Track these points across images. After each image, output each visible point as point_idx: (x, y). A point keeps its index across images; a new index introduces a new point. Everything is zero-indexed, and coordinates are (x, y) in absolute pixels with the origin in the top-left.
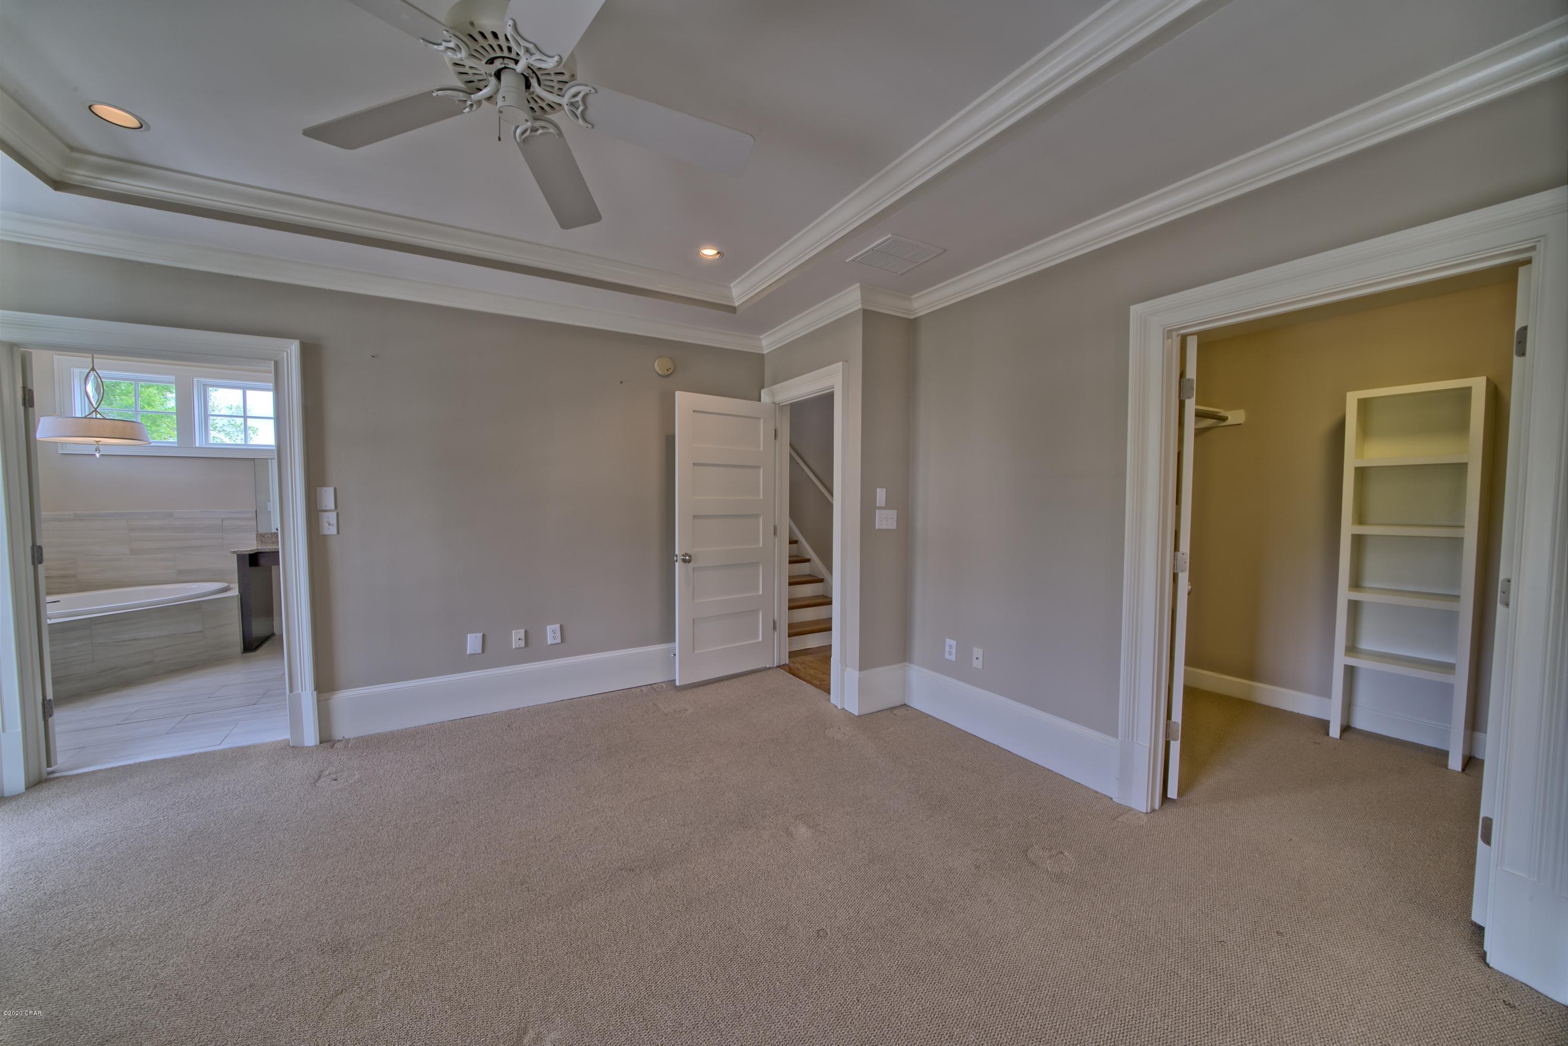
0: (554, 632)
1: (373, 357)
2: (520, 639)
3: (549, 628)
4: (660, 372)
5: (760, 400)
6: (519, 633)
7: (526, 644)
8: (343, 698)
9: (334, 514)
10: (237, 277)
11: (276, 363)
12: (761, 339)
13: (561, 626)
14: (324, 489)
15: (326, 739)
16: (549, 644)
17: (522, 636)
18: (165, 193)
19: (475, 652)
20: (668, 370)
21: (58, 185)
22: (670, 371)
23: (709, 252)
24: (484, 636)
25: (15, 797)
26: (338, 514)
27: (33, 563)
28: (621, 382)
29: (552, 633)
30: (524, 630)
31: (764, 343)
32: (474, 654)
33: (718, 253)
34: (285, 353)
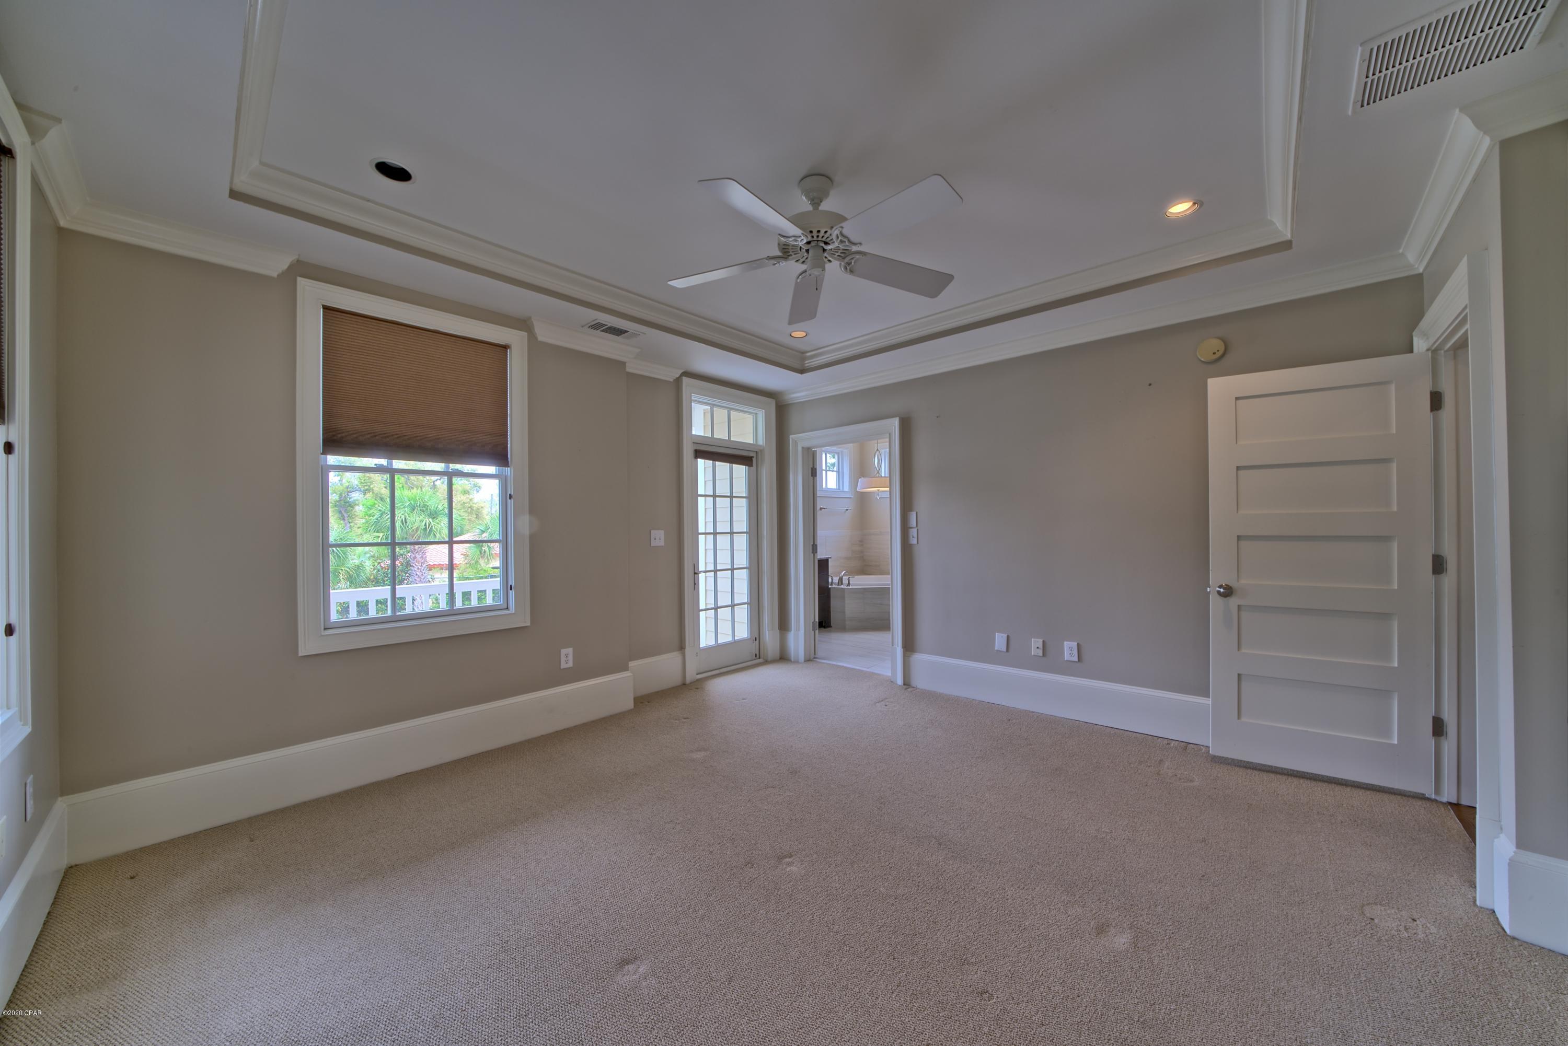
0: (1071, 648)
1: (937, 417)
2: (1038, 648)
3: (1067, 644)
4: (1202, 360)
5: (1411, 351)
6: (1038, 642)
7: (1044, 654)
8: (920, 659)
9: (916, 530)
10: (874, 388)
11: (890, 434)
12: (1402, 254)
13: (1078, 645)
14: (911, 513)
15: (907, 684)
16: (1066, 659)
17: (1040, 645)
18: (852, 352)
19: (1001, 650)
20: (1214, 353)
21: (802, 371)
22: (1218, 355)
23: (1180, 208)
24: (1008, 637)
25: (801, 663)
26: (918, 530)
27: (813, 553)
28: (1150, 385)
29: (1069, 650)
30: (1042, 640)
31: (1411, 257)
32: (1000, 651)
33: (1194, 204)
34: (894, 428)
